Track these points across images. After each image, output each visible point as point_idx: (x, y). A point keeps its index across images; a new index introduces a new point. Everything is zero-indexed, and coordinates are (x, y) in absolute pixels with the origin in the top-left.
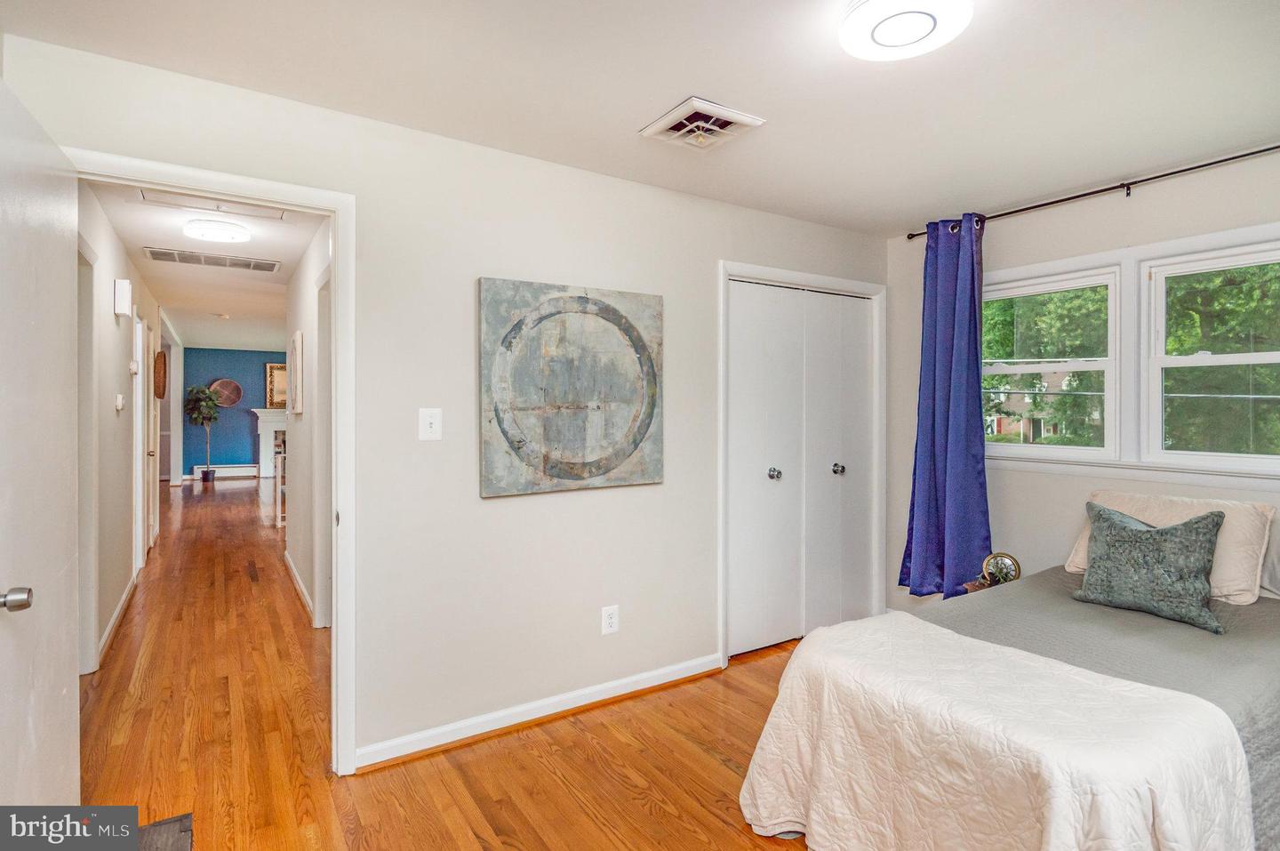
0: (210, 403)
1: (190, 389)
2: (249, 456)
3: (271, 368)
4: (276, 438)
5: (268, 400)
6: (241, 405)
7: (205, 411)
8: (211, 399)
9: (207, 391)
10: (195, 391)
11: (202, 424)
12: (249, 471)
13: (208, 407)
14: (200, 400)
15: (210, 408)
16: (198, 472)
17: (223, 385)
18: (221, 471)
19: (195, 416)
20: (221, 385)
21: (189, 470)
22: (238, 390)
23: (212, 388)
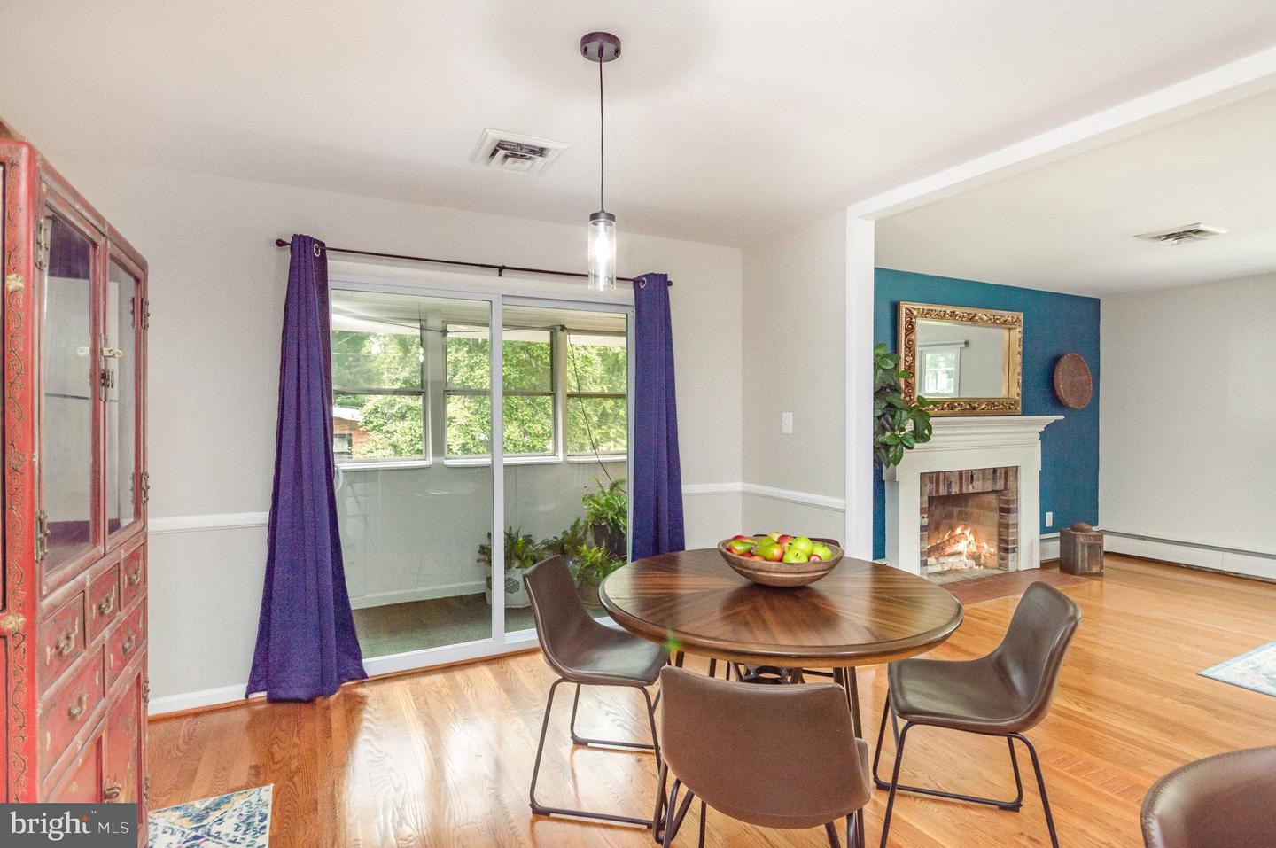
3: (910, 314)
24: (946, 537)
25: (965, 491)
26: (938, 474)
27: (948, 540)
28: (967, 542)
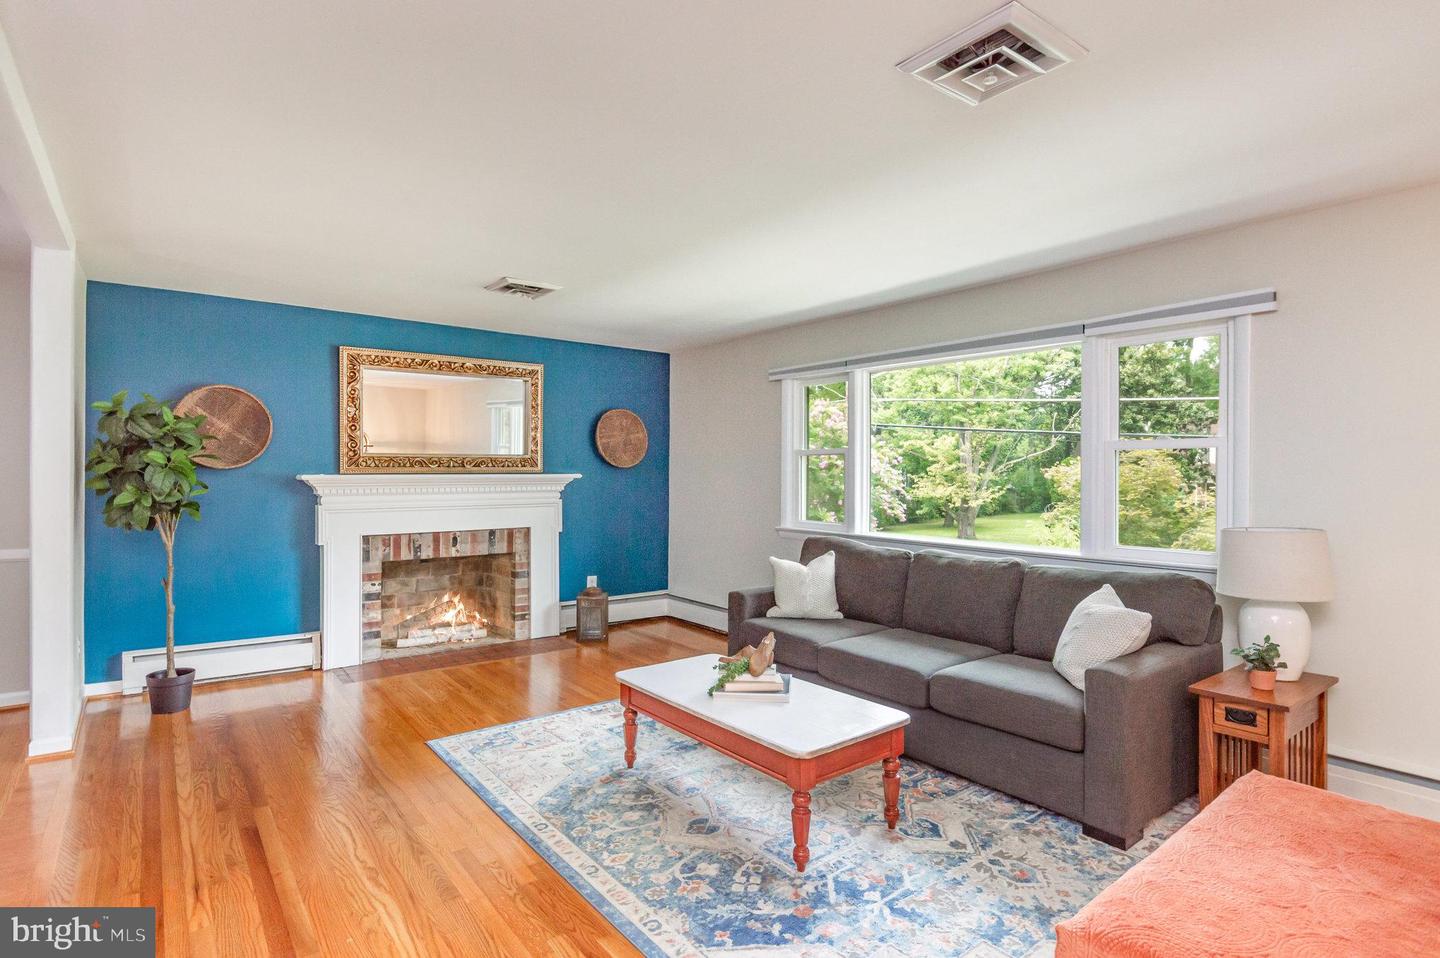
0: (179, 455)
1: (107, 405)
2: (291, 608)
3: (354, 361)
4: (366, 557)
5: (344, 450)
6: (268, 463)
7: (160, 481)
8: (180, 443)
9: (168, 416)
10: (124, 414)
11: (152, 523)
12: (290, 653)
13: (169, 466)
14: (143, 444)
15: (178, 471)
16: (138, 669)
17: (218, 402)
18: (208, 661)
19: (124, 498)
20: (202, 403)
21: (101, 663)
22: (258, 422)
23: (181, 411)
24: (432, 605)
25: (443, 554)
26: (398, 537)
27: (434, 609)
28: (456, 611)
